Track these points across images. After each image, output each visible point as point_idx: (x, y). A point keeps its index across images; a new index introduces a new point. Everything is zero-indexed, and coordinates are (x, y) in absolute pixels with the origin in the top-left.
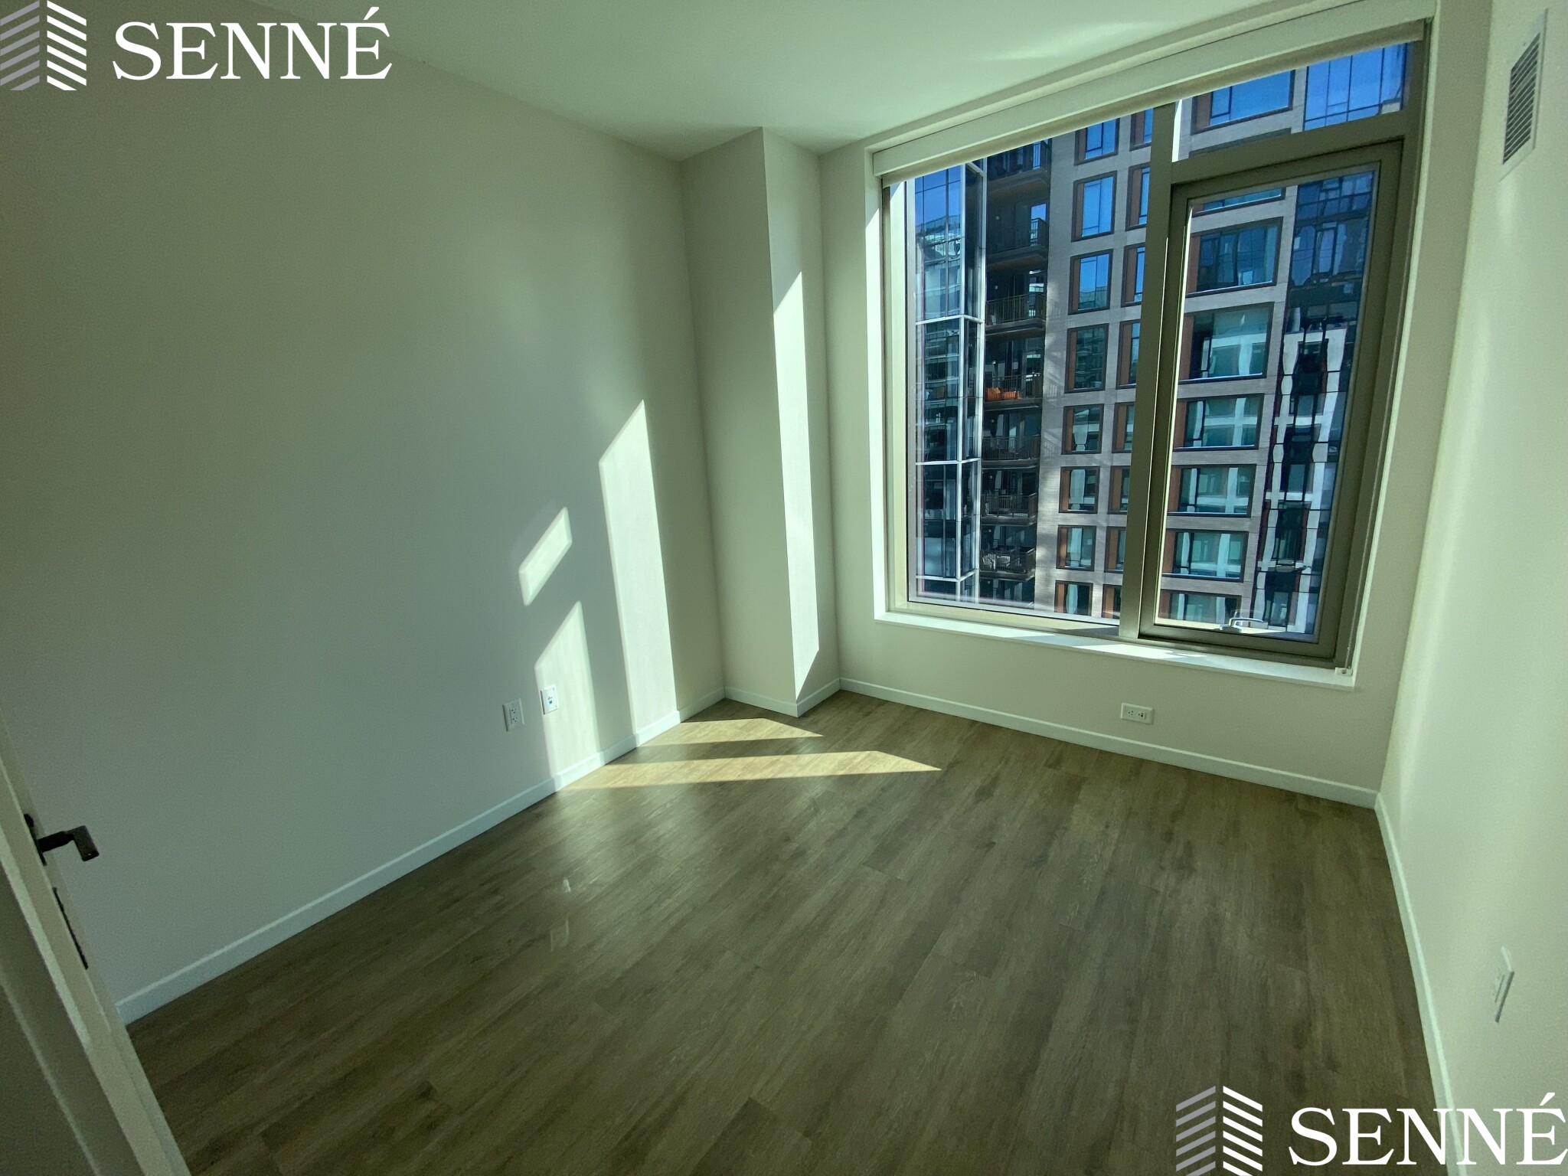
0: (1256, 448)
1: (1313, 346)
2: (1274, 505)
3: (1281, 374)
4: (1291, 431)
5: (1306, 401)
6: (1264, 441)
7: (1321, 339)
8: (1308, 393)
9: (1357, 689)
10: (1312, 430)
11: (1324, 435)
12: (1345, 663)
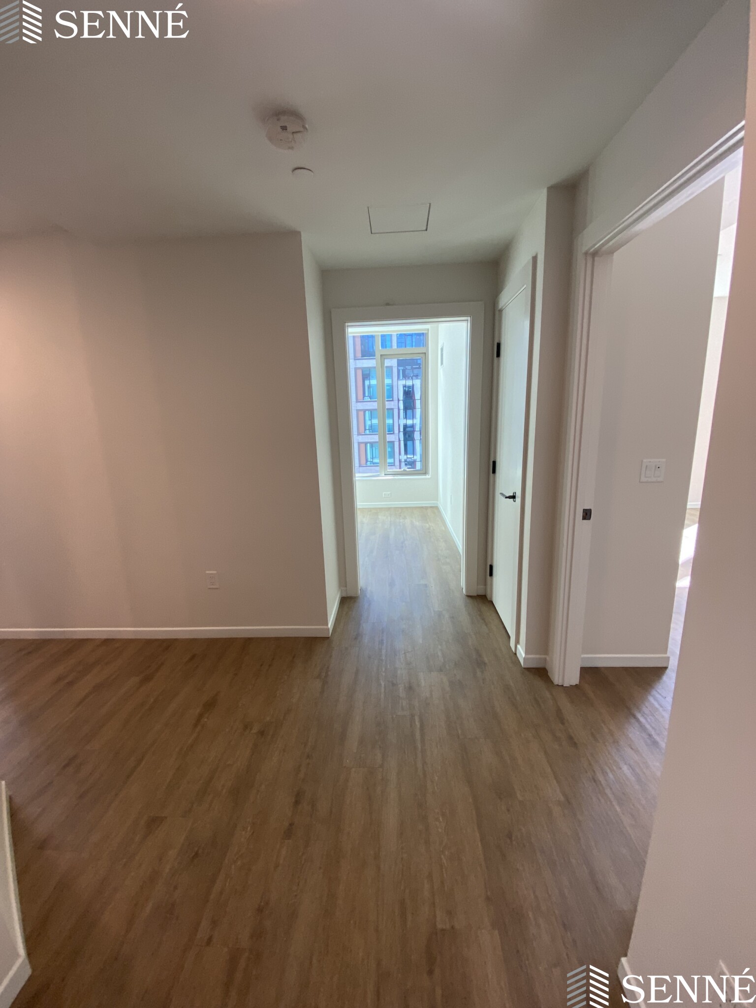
0: (393, 433)
1: (409, 387)
2: (403, 460)
3: (399, 400)
4: (405, 427)
5: (409, 412)
6: (396, 431)
7: (411, 384)
8: (410, 409)
9: (431, 478)
10: (413, 426)
11: (417, 428)
12: (428, 474)
